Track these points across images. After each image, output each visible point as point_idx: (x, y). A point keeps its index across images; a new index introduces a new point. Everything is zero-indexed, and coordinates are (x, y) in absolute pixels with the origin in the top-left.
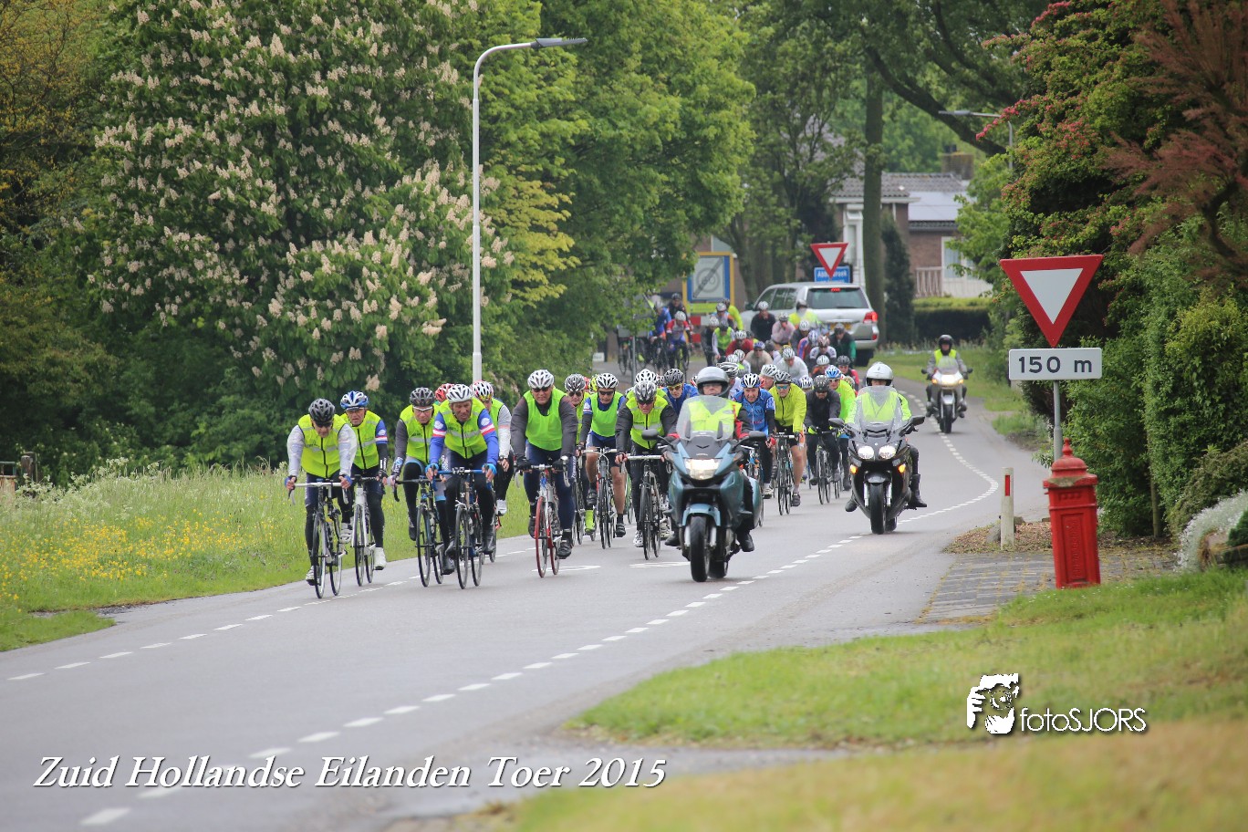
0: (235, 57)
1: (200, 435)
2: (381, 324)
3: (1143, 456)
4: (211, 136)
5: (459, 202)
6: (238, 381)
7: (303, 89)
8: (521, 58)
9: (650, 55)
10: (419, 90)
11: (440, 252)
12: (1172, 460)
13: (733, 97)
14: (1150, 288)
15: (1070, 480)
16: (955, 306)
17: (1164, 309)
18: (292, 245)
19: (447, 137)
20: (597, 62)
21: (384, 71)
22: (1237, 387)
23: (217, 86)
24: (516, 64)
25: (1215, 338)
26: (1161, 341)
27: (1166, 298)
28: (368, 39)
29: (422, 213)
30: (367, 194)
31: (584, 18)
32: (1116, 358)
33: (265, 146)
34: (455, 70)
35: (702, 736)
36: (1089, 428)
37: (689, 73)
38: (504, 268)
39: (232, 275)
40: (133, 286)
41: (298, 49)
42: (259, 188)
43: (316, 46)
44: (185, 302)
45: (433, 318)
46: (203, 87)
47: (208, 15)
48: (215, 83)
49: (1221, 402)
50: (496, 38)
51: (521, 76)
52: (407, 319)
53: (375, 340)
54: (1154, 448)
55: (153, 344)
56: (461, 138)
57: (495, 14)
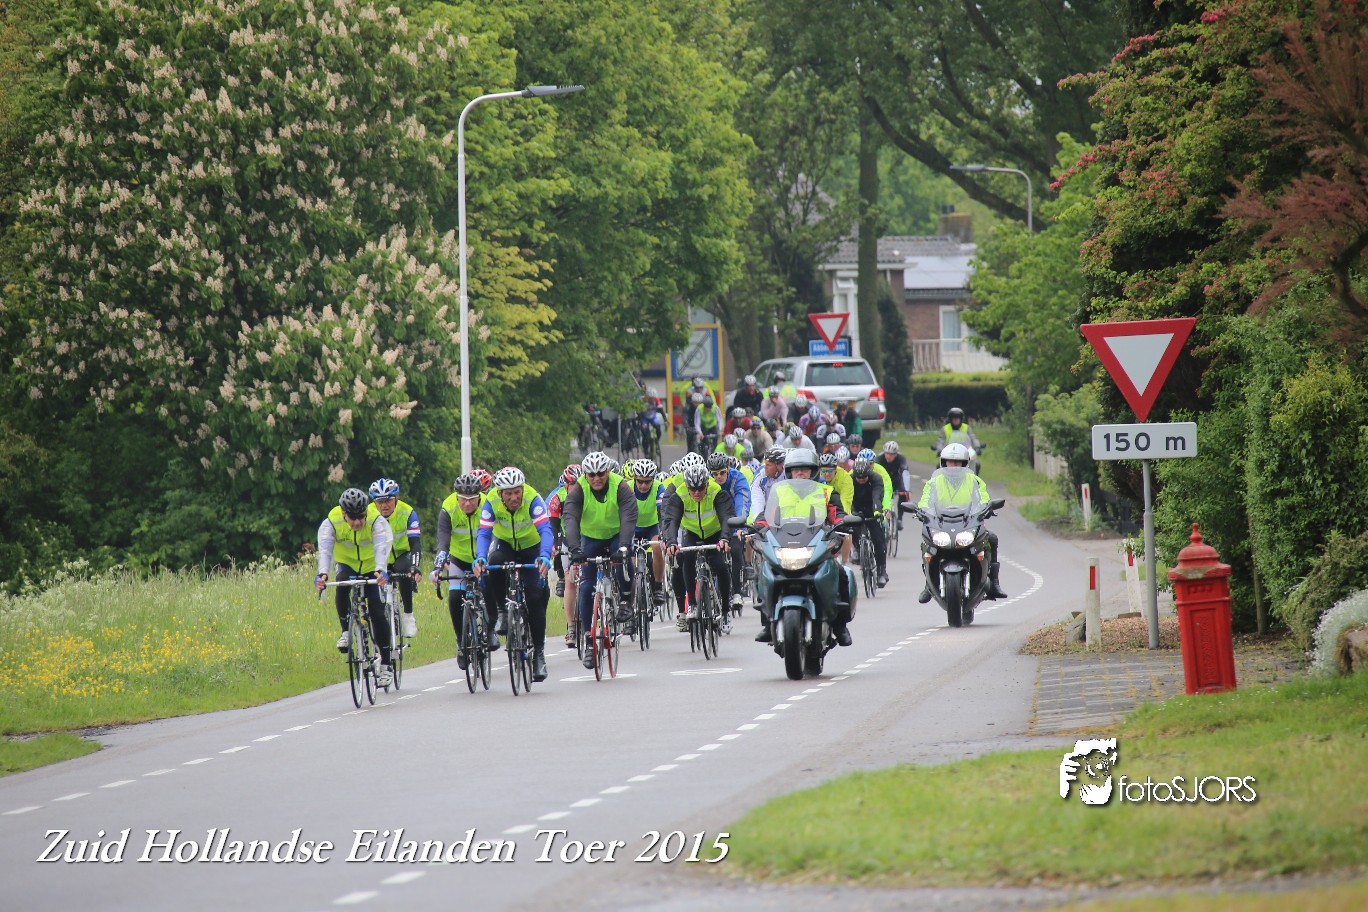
0: (177, 111)
1: (142, 534)
2: (346, 407)
3: (1245, 543)
4: (150, 200)
5: (428, 272)
6: (183, 474)
7: (253, 148)
8: (495, 111)
9: (636, 106)
10: (382, 148)
11: (408, 327)
12: (1278, 547)
13: (729, 151)
14: (1250, 355)
15: (1200, 570)
16: (956, 382)
17: (1268, 378)
18: (244, 324)
19: (414, 200)
20: (577, 115)
21: (343, 127)
22: (1352, 465)
23: (157, 144)
24: (489, 117)
25: (1326, 410)
26: (1266, 414)
27: (1270, 365)
28: (324, 93)
29: (387, 284)
30: (326, 263)
31: (564, 66)
32: (1213, 433)
33: (211, 212)
34: (422, 126)
35: (860, 872)
36: (1183, 513)
37: (680, 126)
38: (479, 344)
39: (175, 355)
40: (65, 369)
41: (247, 103)
42: (204, 259)
43: (267, 100)
44: (123, 385)
45: (402, 400)
46: (141, 146)
47: (146, 66)
48: (154, 141)
49: (1333, 481)
50: (467, 89)
51: (495, 132)
52: (372, 402)
53: (338, 426)
54: (1258, 534)
55: (87, 434)
56: (429, 201)
57: (466, 63)
